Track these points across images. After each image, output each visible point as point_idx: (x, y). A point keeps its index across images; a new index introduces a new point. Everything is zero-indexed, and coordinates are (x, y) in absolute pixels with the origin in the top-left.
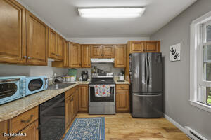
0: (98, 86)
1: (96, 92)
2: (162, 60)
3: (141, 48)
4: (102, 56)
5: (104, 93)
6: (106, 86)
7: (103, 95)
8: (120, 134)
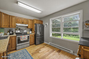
0: (22, 36)
1: (21, 39)
2: (43, 26)
3: (38, 22)
4: (23, 23)
5: (25, 39)
6: (26, 35)
7: (25, 40)
8: (34, 51)
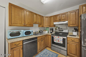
0: (55, 36)
1: (54, 39)
6: (60, 37)
7: (58, 42)
